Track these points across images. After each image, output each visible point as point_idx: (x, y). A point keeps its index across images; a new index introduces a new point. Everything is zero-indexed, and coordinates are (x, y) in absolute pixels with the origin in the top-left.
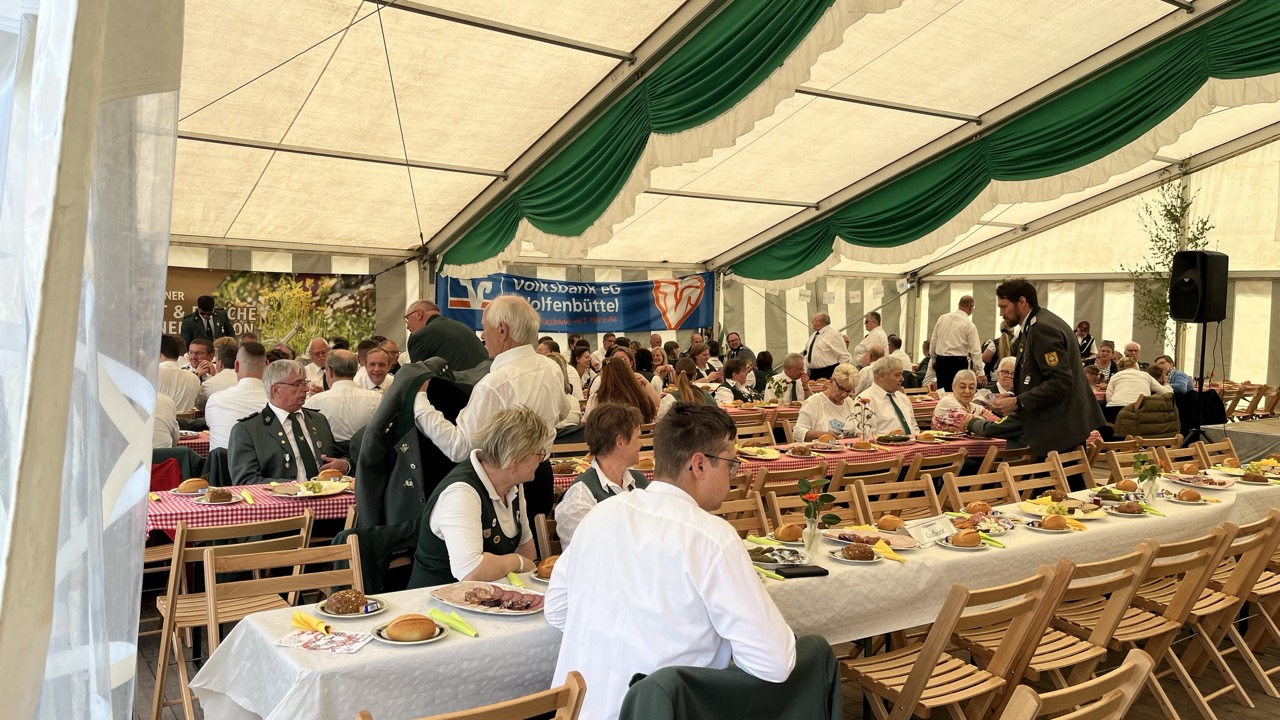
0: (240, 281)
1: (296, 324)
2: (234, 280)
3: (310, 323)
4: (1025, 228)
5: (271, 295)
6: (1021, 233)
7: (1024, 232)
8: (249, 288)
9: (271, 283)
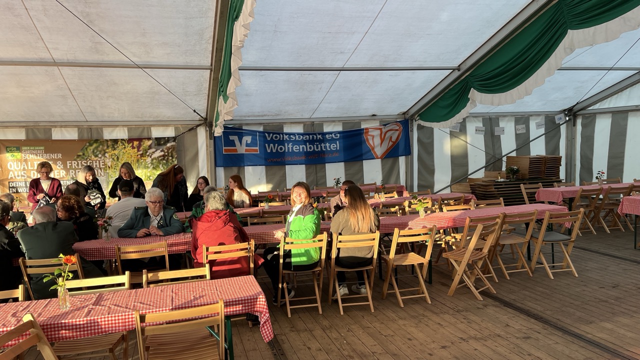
0: (95, 145)
3: (138, 167)
5: (113, 152)
9: (113, 145)
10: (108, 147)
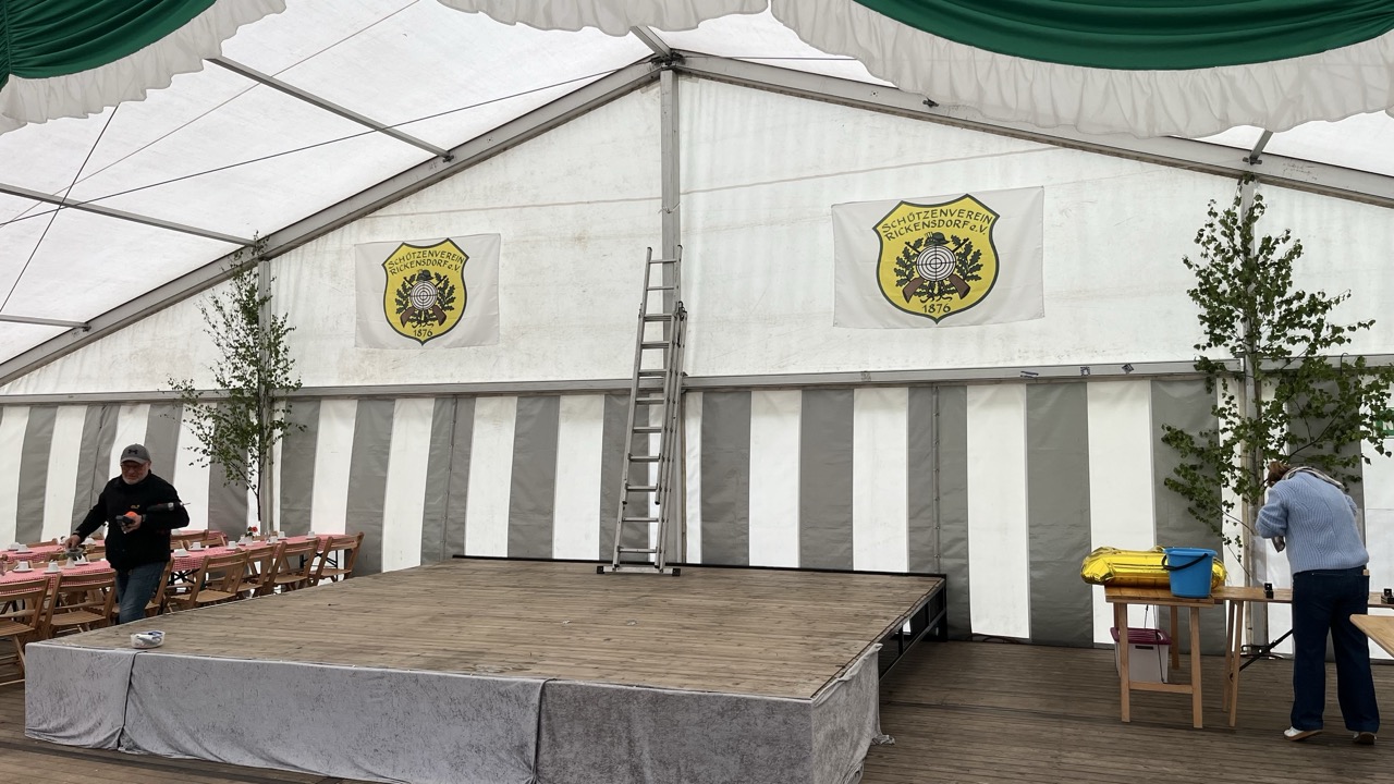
4: (86, 327)
6: (83, 334)
7: (86, 334)
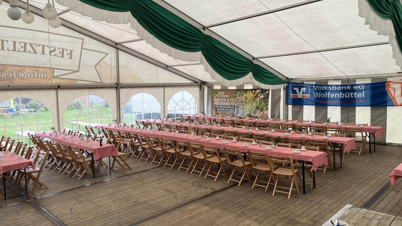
0: (240, 92)
1: (251, 103)
2: (238, 92)
3: (254, 102)
5: (245, 95)
8: (241, 93)
9: (246, 92)
10: (244, 93)
